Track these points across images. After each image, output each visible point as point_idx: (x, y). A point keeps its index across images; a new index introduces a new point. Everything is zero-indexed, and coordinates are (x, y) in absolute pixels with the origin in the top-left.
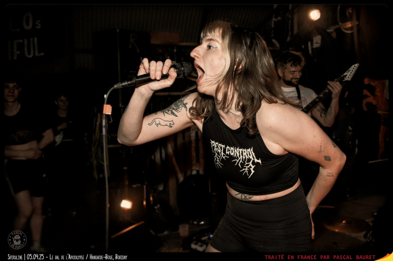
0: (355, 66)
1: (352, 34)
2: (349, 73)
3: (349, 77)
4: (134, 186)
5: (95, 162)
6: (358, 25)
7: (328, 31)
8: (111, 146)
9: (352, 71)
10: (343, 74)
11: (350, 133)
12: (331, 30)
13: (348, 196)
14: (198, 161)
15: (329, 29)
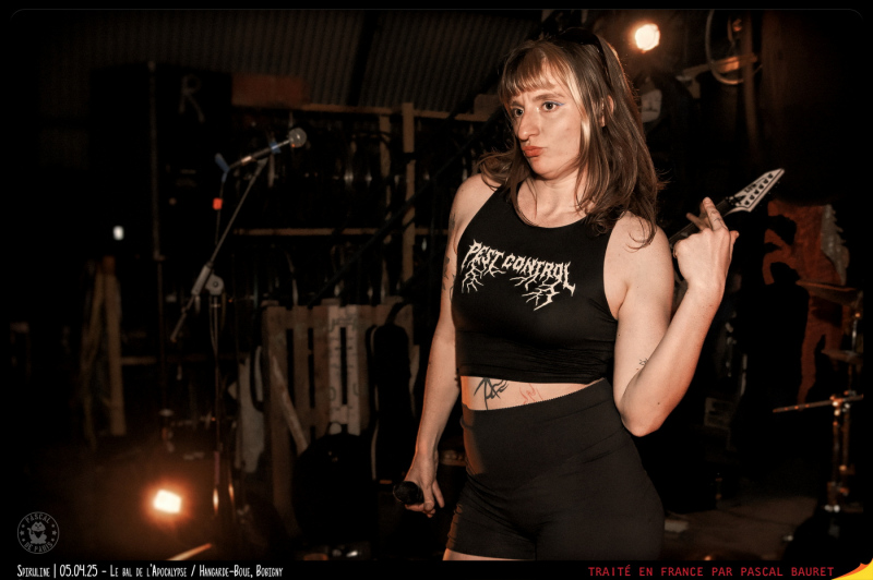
0: (770, 176)
1: (740, 87)
2: (752, 192)
3: (747, 203)
4: (188, 457)
5: (88, 403)
6: (756, 65)
7: (680, 78)
8: (131, 361)
9: (761, 187)
10: (733, 195)
11: (729, 340)
12: (687, 76)
13: (718, 496)
14: (345, 401)
15: (682, 75)
